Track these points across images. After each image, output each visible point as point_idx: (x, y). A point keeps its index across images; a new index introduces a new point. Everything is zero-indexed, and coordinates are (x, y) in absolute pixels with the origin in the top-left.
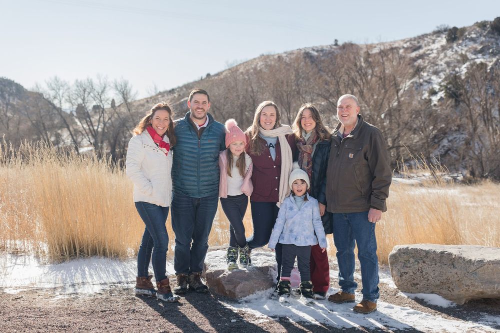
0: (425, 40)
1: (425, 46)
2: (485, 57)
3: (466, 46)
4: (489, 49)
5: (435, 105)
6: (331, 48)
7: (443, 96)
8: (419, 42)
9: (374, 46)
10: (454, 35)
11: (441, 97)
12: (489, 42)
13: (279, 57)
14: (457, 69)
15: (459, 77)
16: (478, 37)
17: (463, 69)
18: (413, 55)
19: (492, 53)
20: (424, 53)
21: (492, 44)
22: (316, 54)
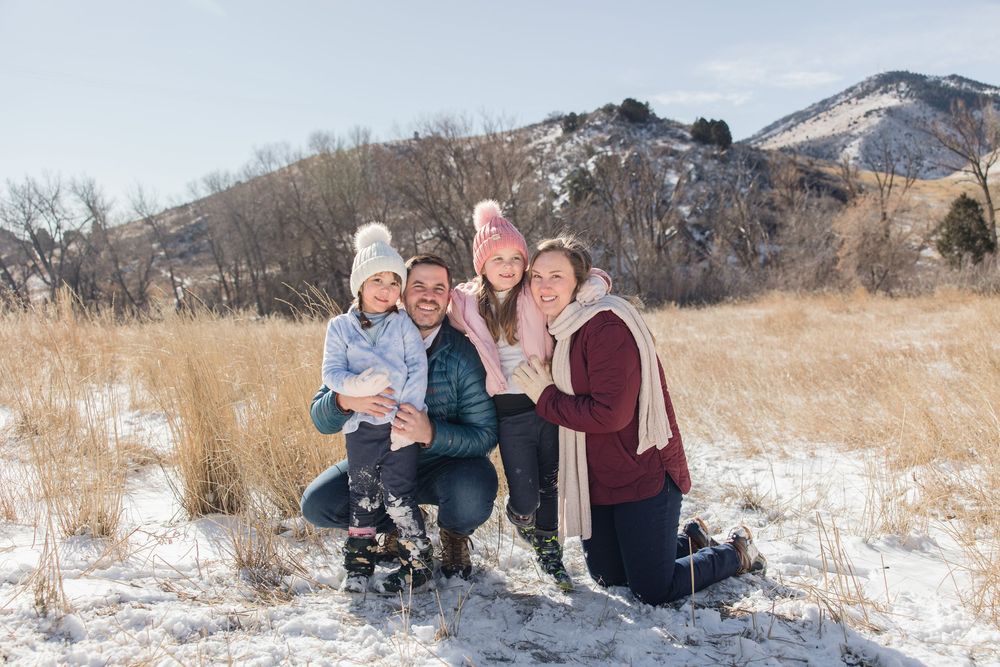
0: (533, 132)
1: (535, 139)
2: (615, 149)
3: (589, 136)
4: (619, 139)
5: (558, 211)
6: (410, 143)
7: (567, 199)
8: (526, 135)
10: (572, 123)
11: (565, 201)
12: (618, 130)
14: (582, 165)
15: (588, 173)
16: (603, 124)
17: (591, 165)
19: (624, 143)
20: (535, 148)
21: (622, 133)
22: (389, 151)
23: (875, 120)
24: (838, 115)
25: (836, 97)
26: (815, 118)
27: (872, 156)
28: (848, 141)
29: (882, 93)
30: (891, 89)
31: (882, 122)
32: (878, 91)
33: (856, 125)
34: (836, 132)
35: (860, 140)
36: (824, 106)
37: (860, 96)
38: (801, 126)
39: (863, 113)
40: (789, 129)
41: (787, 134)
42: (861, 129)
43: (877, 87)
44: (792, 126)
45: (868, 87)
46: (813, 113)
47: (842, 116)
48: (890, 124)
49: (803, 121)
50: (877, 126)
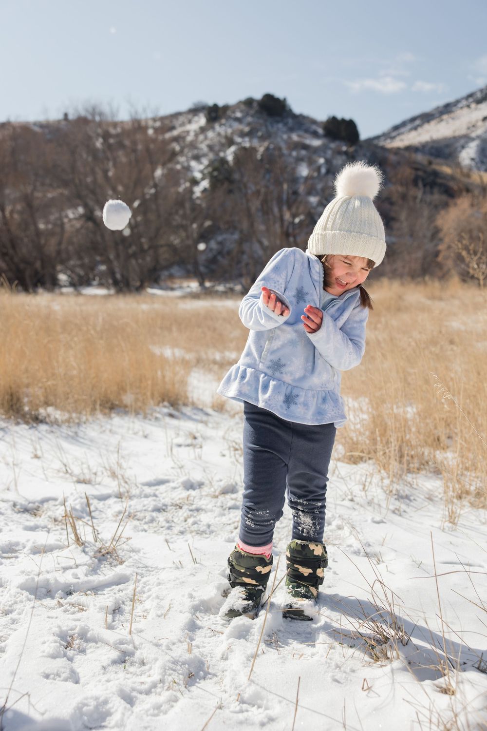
0: (179, 120)
1: (180, 126)
3: (231, 126)
4: (257, 131)
5: (198, 198)
7: (207, 186)
8: (171, 122)
10: (215, 114)
11: (205, 188)
12: (257, 123)
14: (222, 154)
15: (227, 162)
16: (244, 117)
17: (230, 155)
18: (168, 135)
19: (262, 136)
20: (179, 135)
21: (261, 125)
24: (459, 118)
25: (458, 102)
26: (439, 119)
28: (467, 143)
33: (474, 129)
34: (456, 134)
35: (478, 142)
36: (447, 109)
37: (479, 102)
38: (426, 127)
39: (481, 118)
40: (415, 128)
41: (413, 134)
42: (479, 132)
44: (418, 126)
46: (437, 115)
47: (462, 119)
49: (428, 122)
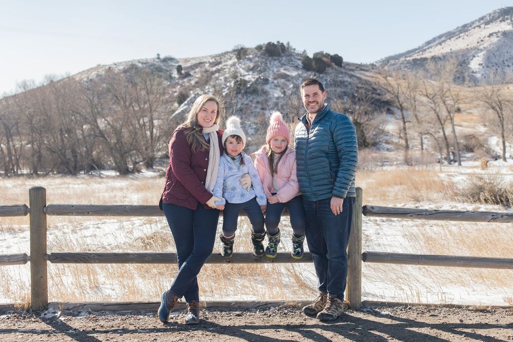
0: (225, 57)
1: (225, 61)
2: (254, 74)
3: (244, 64)
4: (258, 67)
6: (154, 60)
8: (221, 58)
9: (188, 60)
12: (260, 62)
13: (110, 68)
18: (214, 69)
19: (259, 71)
20: (222, 68)
21: (262, 63)
22: (140, 65)
23: (494, 39)
24: (472, 35)
25: (473, 23)
26: (458, 36)
27: (491, 63)
28: (477, 53)
29: (501, 21)
30: (507, 19)
31: (499, 41)
32: (498, 20)
33: (483, 42)
34: (469, 47)
35: (484, 52)
36: (465, 29)
37: (487, 23)
38: (448, 42)
39: (488, 34)
40: (440, 44)
41: (439, 47)
42: (485, 45)
43: (498, 18)
44: (443, 41)
45: (493, 17)
46: (457, 33)
47: (474, 36)
48: (504, 42)
49: (450, 39)
50: (496, 43)
